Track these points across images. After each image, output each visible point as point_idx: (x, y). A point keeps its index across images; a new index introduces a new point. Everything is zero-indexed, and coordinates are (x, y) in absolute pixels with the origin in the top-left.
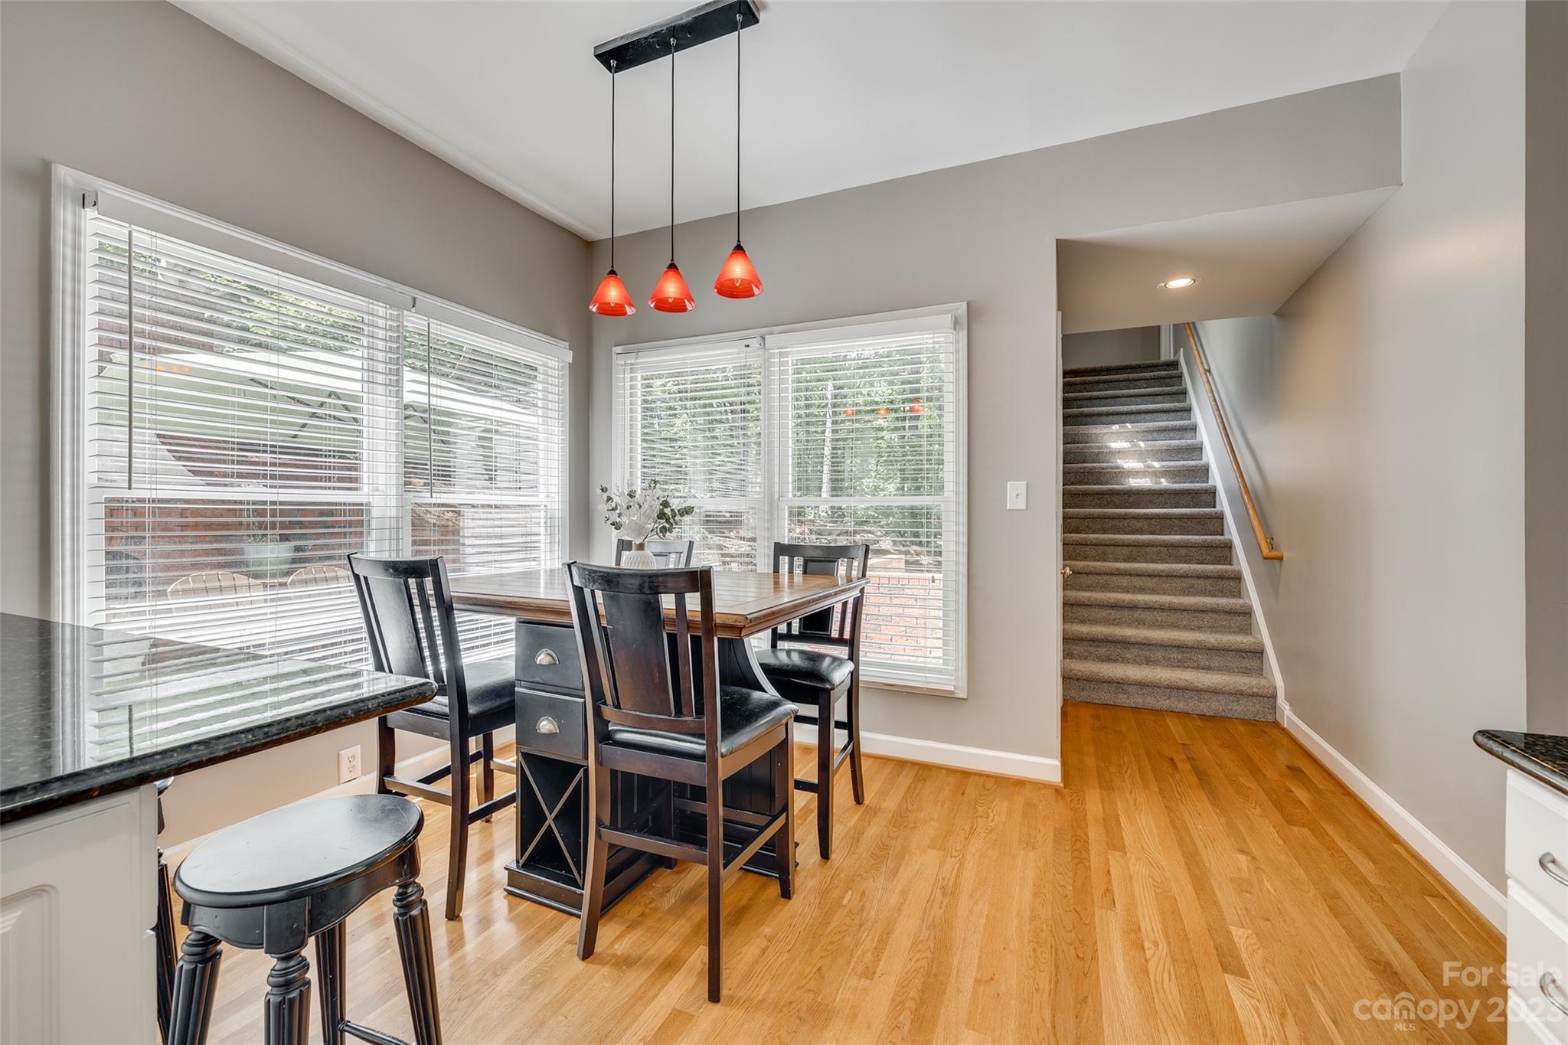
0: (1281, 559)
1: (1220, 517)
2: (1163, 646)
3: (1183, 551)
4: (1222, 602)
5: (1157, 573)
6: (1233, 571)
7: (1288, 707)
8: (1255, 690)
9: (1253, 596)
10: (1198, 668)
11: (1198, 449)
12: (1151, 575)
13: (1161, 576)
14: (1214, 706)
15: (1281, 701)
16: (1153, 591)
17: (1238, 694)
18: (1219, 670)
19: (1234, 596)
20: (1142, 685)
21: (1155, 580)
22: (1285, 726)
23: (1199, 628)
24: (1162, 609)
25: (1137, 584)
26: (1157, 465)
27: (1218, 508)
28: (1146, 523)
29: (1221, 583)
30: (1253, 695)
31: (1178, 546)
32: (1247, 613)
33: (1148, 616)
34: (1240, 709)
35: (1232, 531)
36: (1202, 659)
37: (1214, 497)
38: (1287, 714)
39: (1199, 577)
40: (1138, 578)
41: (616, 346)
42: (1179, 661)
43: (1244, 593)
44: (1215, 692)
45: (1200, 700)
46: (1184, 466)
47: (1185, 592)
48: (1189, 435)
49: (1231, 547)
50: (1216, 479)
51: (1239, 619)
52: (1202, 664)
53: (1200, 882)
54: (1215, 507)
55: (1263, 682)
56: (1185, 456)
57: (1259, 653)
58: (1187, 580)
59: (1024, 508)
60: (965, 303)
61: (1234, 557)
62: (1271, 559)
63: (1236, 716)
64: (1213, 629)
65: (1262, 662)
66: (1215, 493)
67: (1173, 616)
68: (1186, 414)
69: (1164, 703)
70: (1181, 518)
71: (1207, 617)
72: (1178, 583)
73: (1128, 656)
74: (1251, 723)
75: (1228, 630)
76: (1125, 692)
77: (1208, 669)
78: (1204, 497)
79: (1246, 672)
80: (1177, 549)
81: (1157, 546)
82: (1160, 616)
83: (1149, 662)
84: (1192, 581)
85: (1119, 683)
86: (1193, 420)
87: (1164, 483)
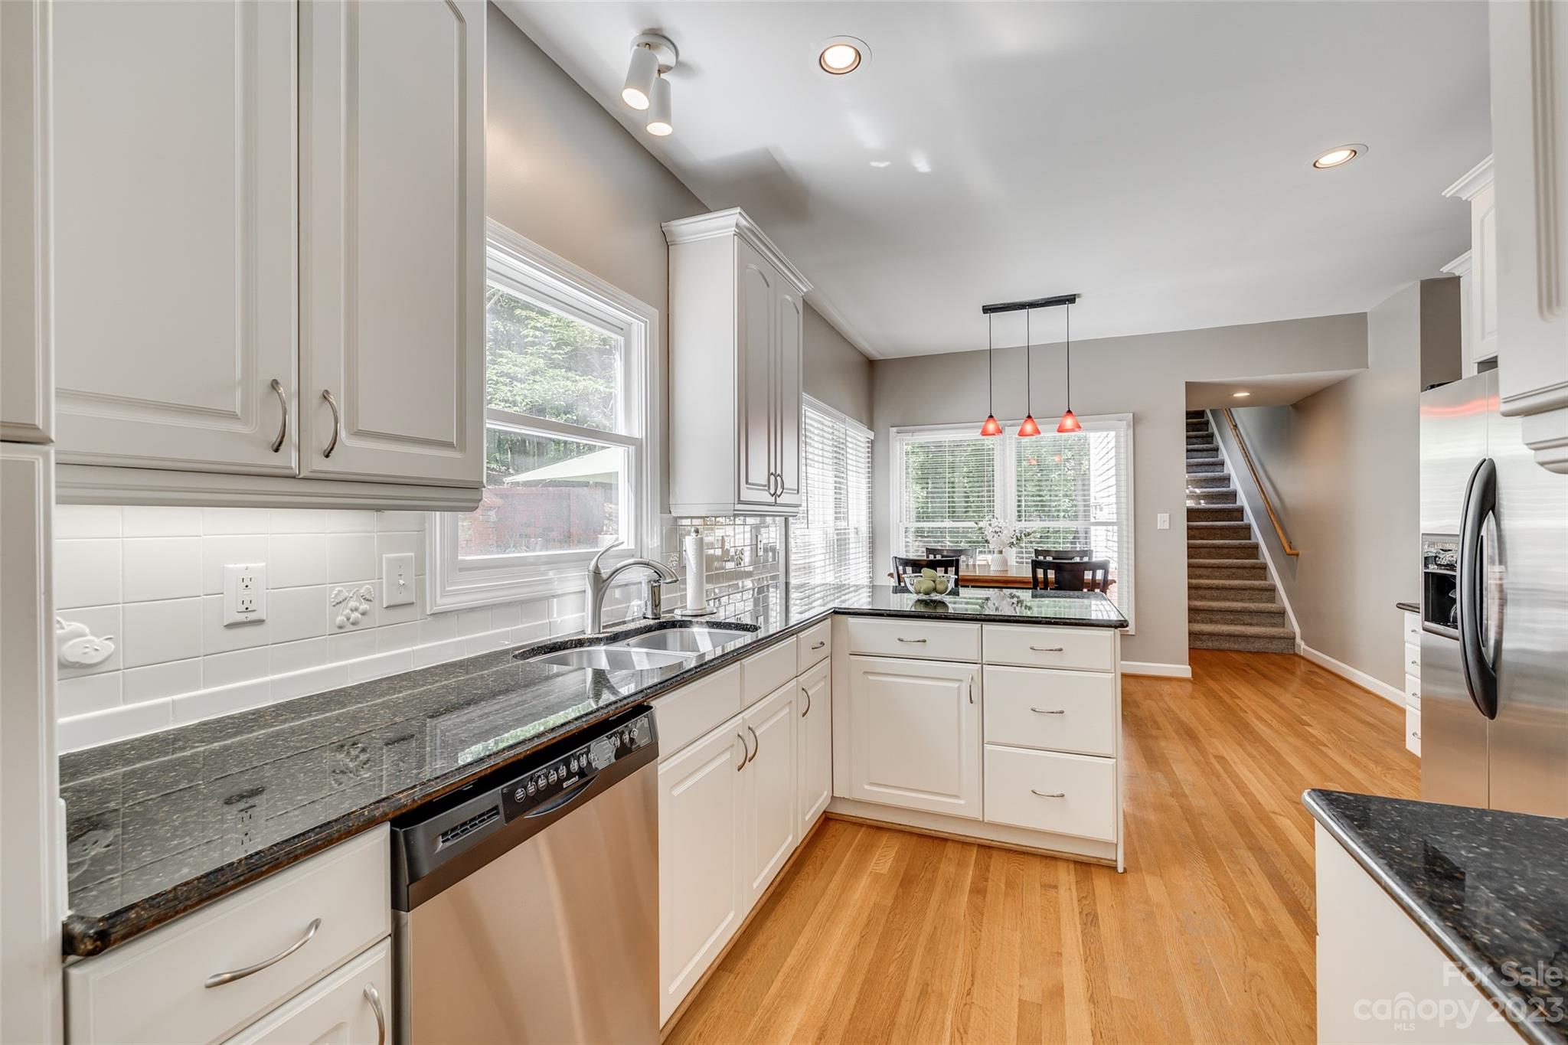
0: (1297, 555)
1: (1248, 528)
2: (1221, 611)
3: (1225, 551)
4: (1257, 583)
5: (1210, 565)
6: (1261, 564)
7: (1303, 643)
8: (1282, 635)
9: (1275, 577)
10: (1244, 624)
11: (1226, 479)
12: (1206, 567)
13: (1213, 567)
14: (1257, 646)
15: (1298, 640)
16: (1208, 577)
17: (1272, 638)
18: (1257, 625)
19: (1262, 580)
20: (1211, 635)
21: (1210, 570)
22: (1302, 654)
23: (1242, 600)
24: (1217, 588)
25: (1197, 573)
26: (1198, 491)
27: (1246, 521)
28: (1197, 532)
29: (1254, 571)
30: (1281, 638)
31: (1222, 548)
32: (1272, 589)
33: (1208, 593)
34: (1273, 647)
35: (1258, 536)
36: (1247, 619)
37: (1242, 514)
38: (1302, 647)
39: (1239, 568)
40: (1198, 569)
41: (892, 427)
42: (1232, 620)
43: (1269, 576)
44: (1257, 637)
45: (1248, 643)
46: (1219, 492)
47: (1229, 578)
48: (1218, 468)
49: (1257, 548)
50: (1242, 501)
51: (1268, 593)
52: (1246, 622)
53: (1282, 706)
54: (1243, 520)
55: (1286, 630)
56: (1218, 484)
57: (1282, 613)
58: (1231, 570)
59: (1168, 528)
60: (1131, 415)
61: (1260, 554)
62: (1289, 556)
63: (1271, 651)
64: (1251, 600)
65: (1284, 620)
66: (1243, 511)
67: (1225, 593)
68: (1215, 453)
69: (1226, 645)
70: (1222, 528)
71: (1247, 593)
72: (1226, 572)
73: (1199, 618)
74: (1281, 654)
75: (1261, 601)
76: (1201, 640)
77: (1251, 624)
78: (1236, 514)
79: (1274, 625)
80: (1221, 550)
81: (1207, 548)
82: (1215, 593)
83: (1212, 622)
84: (1234, 570)
85: (1196, 634)
86: (1220, 457)
87: (1203, 504)
